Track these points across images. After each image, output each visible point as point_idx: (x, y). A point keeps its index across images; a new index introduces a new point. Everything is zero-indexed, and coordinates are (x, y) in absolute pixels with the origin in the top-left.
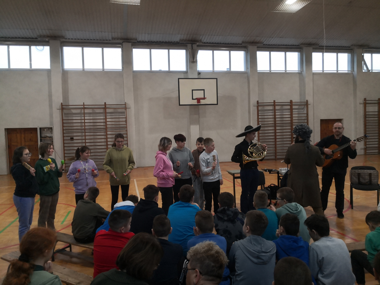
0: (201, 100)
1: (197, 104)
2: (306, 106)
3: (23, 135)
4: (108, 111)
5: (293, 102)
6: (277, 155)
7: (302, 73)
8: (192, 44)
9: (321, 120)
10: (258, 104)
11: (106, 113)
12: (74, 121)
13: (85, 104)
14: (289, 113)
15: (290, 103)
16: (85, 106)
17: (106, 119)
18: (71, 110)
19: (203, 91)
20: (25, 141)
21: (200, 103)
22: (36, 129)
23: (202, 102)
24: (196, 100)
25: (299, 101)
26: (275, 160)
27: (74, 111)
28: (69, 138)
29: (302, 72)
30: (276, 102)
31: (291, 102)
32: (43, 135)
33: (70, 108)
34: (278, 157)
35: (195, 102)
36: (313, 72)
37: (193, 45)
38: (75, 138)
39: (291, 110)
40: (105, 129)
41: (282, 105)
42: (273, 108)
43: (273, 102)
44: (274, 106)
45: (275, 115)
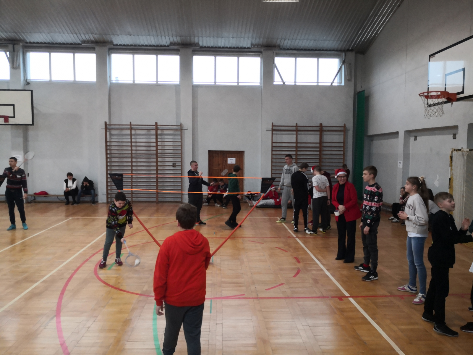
0: (9, 119)
1: (3, 123)
5: (158, 124)
8: (14, 45)
9: (208, 151)
10: (107, 127)
14: (155, 140)
15: (155, 126)
19: (12, 107)
21: (8, 122)
23: (11, 121)
24: (3, 119)
25: (175, 124)
29: (182, 83)
30: (132, 124)
31: (156, 124)
35: (1, 121)
36: (194, 83)
37: (16, 46)
39: (156, 135)
42: (128, 132)
43: (129, 124)
44: (129, 130)
45: (131, 142)
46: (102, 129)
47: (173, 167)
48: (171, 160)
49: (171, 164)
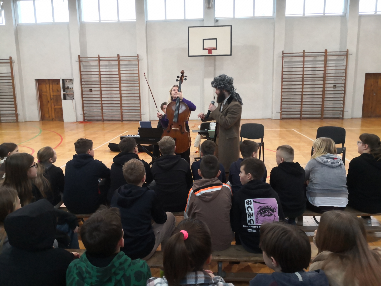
0: (212, 51)
1: (208, 54)
2: (346, 56)
3: (51, 86)
4: (121, 63)
5: (328, 51)
6: (302, 114)
7: (345, 16)
9: (366, 73)
10: (284, 55)
11: (119, 65)
12: (93, 73)
13: (100, 56)
14: (323, 66)
15: (324, 53)
16: (100, 58)
17: (119, 71)
18: (89, 62)
19: (215, 40)
20: (53, 92)
21: (211, 54)
22: (59, 80)
23: (214, 52)
24: (207, 51)
25: (339, 51)
26: (301, 120)
27: (92, 63)
28: (88, 89)
29: (345, 14)
30: (305, 52)
31: (326, 51)
32: (66, 86)
33: (88, 60)
34: (303, 116)
35: (206, 53)
36: (359, 13)
38: (93, 89)
39: (326, 61)
40: (118, 82)
41: (315, 55)
42: (301, 59)
43: (303, 52)
44: (303, 57)
45: (303, 68)
46: (278, 57)
47: (333, 88)
48: (332, 82)
49: (332, 85)
